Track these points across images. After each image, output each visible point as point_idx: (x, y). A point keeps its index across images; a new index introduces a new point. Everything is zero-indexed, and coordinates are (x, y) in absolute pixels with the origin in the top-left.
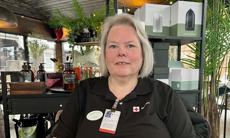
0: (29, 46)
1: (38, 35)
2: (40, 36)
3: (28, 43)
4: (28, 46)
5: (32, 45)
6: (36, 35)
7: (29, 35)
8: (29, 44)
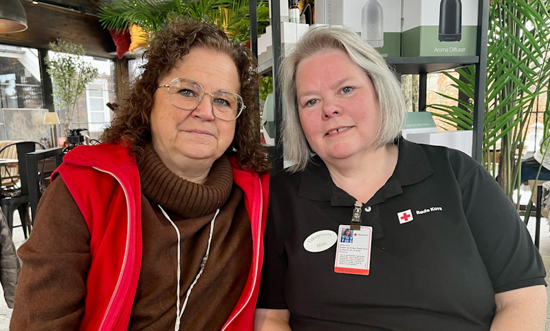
0: (52, 73)
1: (71, 47)
2: (77, 47)
3: (51, 67)
4: (49, 73)
5: (60, 70)
6: (67, 46)
7: (52, 45)
8: (53, 67)
